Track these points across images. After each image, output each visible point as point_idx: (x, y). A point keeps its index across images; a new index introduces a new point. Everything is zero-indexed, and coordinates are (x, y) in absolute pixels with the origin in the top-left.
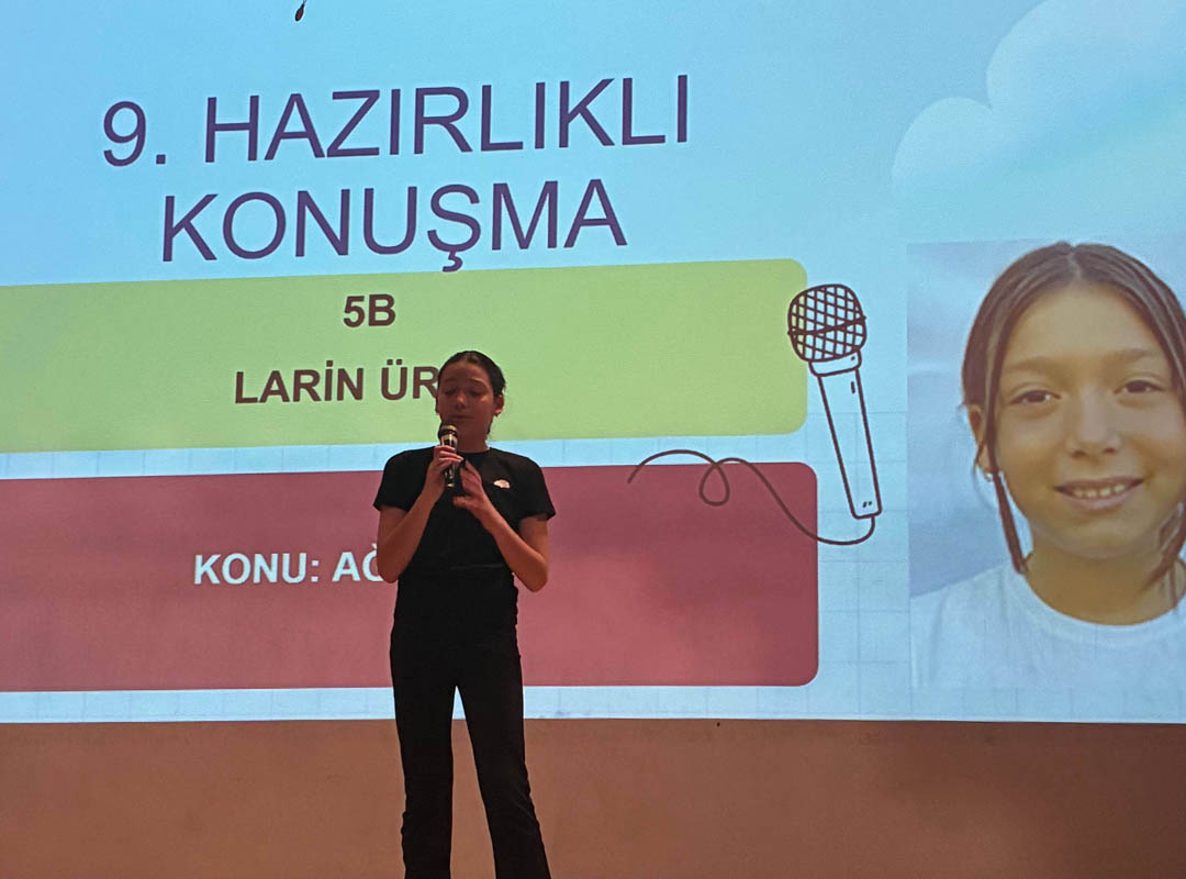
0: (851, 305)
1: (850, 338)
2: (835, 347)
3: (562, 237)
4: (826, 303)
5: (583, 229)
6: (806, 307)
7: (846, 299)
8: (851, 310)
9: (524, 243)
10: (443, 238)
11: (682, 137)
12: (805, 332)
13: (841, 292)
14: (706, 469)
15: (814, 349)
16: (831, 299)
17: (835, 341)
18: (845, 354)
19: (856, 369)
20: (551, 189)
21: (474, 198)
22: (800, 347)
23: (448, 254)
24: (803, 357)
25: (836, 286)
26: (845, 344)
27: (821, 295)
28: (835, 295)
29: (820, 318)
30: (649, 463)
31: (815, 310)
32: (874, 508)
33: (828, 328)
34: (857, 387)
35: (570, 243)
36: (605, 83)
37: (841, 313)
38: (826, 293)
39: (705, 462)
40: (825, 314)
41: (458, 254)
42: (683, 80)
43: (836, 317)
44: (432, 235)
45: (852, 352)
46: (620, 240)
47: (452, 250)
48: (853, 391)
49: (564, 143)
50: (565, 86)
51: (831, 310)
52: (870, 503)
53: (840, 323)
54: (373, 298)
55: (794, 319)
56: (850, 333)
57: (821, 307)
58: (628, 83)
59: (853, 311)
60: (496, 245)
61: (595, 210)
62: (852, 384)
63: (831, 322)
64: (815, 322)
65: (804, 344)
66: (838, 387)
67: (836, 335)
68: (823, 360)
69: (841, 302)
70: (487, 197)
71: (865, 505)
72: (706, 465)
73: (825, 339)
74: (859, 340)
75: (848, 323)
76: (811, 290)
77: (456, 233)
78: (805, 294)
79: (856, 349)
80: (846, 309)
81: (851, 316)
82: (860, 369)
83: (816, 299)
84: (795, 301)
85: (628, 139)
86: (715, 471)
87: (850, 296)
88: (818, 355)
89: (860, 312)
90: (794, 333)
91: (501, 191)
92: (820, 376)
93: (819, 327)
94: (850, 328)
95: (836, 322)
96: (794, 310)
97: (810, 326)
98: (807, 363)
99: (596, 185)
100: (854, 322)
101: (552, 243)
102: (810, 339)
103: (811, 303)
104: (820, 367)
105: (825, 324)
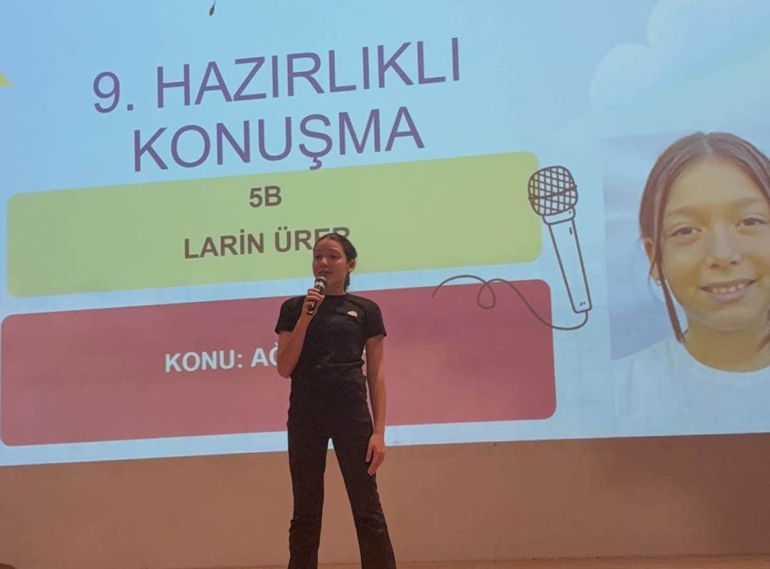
0: (567, 179)
1: (567, 200)
2: (558, 206)
3: (384, 144)
4: (551, 178)
5: (397, 139)
6: (539, 181)
7: (564, 175)
8: (567, 182)
9: (360, 149)
10: (310, 148)
11: (456, 77)
12: (539, 198)
13: (561, 171)
14: (481, 286)
15: (545, 207)
16: (554, 176)
17: (558, 202)
18: (565, 210)
19: (572, 219)
20: (375, 114)
21: (327, 122)
22: (536, 207)
23: (312, 158)
24: (538, 213)
25: (557, 167)
26: (564, 203)
27: (548, 174)
28: (557, 173)
29: (548, 188)
30: (445, 284)
31: (545, 183)
32: (586, 306)
33: (553, 194)
34: (573, 230)
35: (389, 148)
36: (406, 45)
37: (561, 184)
38: (551, 172)
39: (480, 282)
40: (552, 185)
41: (319, 159)
42: (455, 41)
43: (558, 187)
44: (302, 147)
45: (569, 208)
46: (420, 145)
47: (315, 156)
48: (571, 233)
49: (382, 84)
50: (381, 49)
51: (555, 183)
52: (585, 303)
53: (561, 190)
54: (267, 189)
55: (532, 189)
56: (567, 196)
57: (548, 181)
58: (420, 45)
59: (569, 182)
60: (343, 151)
61: (404, 126)
62: (570, 229)
63: (555, 190)
64: (545, 190)
65: (539, 205)
66: (562, 231)
67: (558, 198)
68: (551, 214)
69: (561, 177)
70: (335, 122)
71: (581, 304)
72: (479, 284)
73: (552, 201)
74: (573, 201)
75: (566, 190)
76: (541, 170)
77: (317, 145)
78: (538, 173)
79: (572, 206)
80: (564, 181)
81: (567, 186)
82: (575, 219)
83: (545, 176)
84: (532, 178)
85: (422, 80)
86: (487, 288)
87: (566, 173)
88: (548, 211)
89: (573, 183)
90: (532, 198)
91: (344, 117)
92: (549, 225)
93: (548, 194)
94: (567, 194)
95: (558, 190)
96: (532, 184)
97: (542, 194)
98: (541, 217)
99: (403, 111)
100: (570, 189)
101: (378, 148)
102: (542, 202)
103: (542, 179)
104: (549, 219)
105: (551, 192)
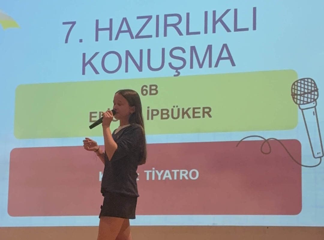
0: (313, 85)
1: (313, 96)
2: (307, 100)
3: (214, 64)
4: (304, 84)
5: (221, 61)
6: (297, 86)
7: (311, 83)
8: (313, 87)
9: (201, 66)
10: (174, 65)
11: (254, 28)
12: (297, 95)
13: (310, 81)
14: (263, 142)
15: (300, 100)
16: (306, 83)
17: (308, 98)
18: (311, 102)
19: (315, 107)
20: (210, 48)
21: (184, 51)
22: (295, 100)
23: (175, 70)
24: (296, 103)
25: (308, 79)
26: (311, 98)
27: (303, 82)
28: (308, 82)
29: (303, 90)
30: (244, 140)
31: (301, 87)
32: (321, 155)
33: (305, 93)
34: (315, 113)
35: (216, 66)
36: (228, 11)
37: (310, 88)
38: (304, 81)
39: (262, 139)
40: (304, 88)
41: (179, 71)
42: (255, 9)
43: (308, 89)
44: (170, 64)
45: (313, 101)
46: (233, 64)
47: (177, 69)
48: (314, 115)
49: (214, 31)
50: (214, 12)
51: (306, 87)
52: (320, 153)
53: (309, 91)
54: (151, 86)
55: (293, 90)
56: (313, 94)
57: (303, 86)
58: (236, 11)
59: (314, 87)
60: (192, 67)
61: (225, 54)
62: (314, 112)
63: (306, 91)
64: (301, 91)
65: (297, 99)
66: (309, 113)
67: (308, 95)
68: (303, 104)
69: (310, 84)
70: (188, 51)
71: (318, 154)
72: (263, 141)
73: (304, 97)
74: (316, 97)
75: (312, 91)
76: (299, 80)
77: (178, 63)
78: (297, 81)
79: (315, 100)
80: (311, 86)
81: (313, 89)
82: (317, 107)
83: (301, 83)
84: (294, 84)
85: (236, 30)
86: (266, 142)
87: (313, 82)
88: (302, 102)
89: (316, 87)
90: (294, 95)
91: (193, 49)
92: (302, 110)
93: (302, 93)
94: (313, 93)
95: (308, 91)
96: (293, 87)
97: (299, 93)
98: (298, 105)
99: (225, 46)
100: (314, 91)
101: (210, 66)
102: (299, 97)
103: (299, 85)
104: (302, 107)
105: (304, 92)
